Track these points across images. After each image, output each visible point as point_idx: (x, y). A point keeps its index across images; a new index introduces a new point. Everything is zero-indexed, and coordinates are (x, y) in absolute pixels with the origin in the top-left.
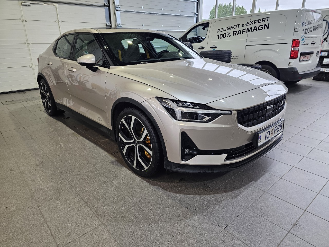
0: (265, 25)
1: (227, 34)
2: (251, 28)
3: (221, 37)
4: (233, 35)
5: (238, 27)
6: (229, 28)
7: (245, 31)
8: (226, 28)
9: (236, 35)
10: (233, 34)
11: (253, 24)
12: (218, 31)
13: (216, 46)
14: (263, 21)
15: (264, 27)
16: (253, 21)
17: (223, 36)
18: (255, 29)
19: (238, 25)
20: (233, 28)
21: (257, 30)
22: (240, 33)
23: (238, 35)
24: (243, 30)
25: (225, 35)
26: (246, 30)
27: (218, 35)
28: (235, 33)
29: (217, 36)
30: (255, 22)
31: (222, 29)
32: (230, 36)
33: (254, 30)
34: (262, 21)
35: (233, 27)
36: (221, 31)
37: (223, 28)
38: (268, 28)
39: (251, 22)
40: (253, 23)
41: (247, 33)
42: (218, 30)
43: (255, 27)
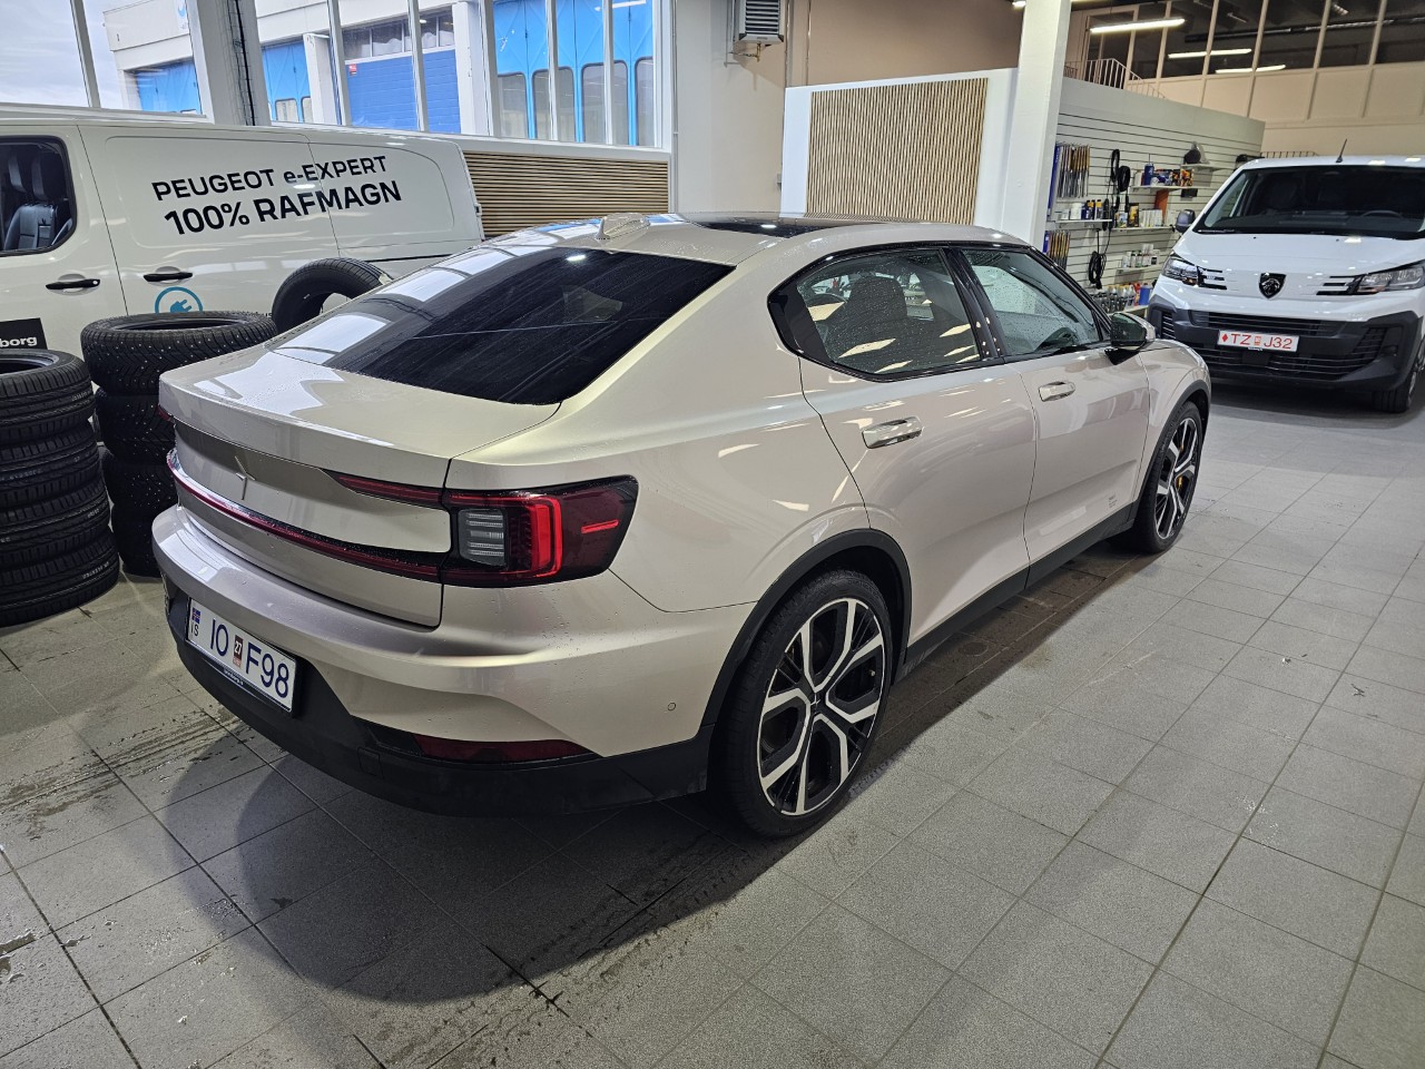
0: (383, 186)
1: (224, 211)
2: (333, 192)
3: (195, 224)
4: (263, 220)
5: (272, 184)
6: (225, 184)
7: (312, 203)
8: (202, 179)
9: (275, 218)
10: (262, 214)
11: (332, 177)
12: (159, 195)
13: (183, 270)
14: (369, 170)
15: (379, 190)
16: (327, 164)
17: (204, 220)
18: (351, 197)
19: (261, 172)
20: (244, 184)
21: (361, 204)
22: (293, 209)
23: (283, 216)
24: (301, 197)
25: (212, 215)
26: (314, 198)
27: (173, 215)
28: (265, 207)
29: (168, 217)
30: (338, 172)
31: (178, 185)
32: (244, 220)
33: (348, 201)
34: (365, 168)
35: (242, 178)
36: (179, 196)
37: (183, 181)
38: (397, 197)
39: (318, 165)
40: (331, 169)
41: (324, 210)
42: (155, 185)
43: (348, 189)
